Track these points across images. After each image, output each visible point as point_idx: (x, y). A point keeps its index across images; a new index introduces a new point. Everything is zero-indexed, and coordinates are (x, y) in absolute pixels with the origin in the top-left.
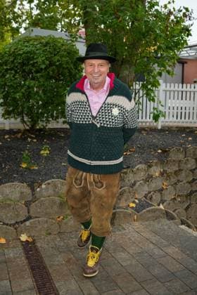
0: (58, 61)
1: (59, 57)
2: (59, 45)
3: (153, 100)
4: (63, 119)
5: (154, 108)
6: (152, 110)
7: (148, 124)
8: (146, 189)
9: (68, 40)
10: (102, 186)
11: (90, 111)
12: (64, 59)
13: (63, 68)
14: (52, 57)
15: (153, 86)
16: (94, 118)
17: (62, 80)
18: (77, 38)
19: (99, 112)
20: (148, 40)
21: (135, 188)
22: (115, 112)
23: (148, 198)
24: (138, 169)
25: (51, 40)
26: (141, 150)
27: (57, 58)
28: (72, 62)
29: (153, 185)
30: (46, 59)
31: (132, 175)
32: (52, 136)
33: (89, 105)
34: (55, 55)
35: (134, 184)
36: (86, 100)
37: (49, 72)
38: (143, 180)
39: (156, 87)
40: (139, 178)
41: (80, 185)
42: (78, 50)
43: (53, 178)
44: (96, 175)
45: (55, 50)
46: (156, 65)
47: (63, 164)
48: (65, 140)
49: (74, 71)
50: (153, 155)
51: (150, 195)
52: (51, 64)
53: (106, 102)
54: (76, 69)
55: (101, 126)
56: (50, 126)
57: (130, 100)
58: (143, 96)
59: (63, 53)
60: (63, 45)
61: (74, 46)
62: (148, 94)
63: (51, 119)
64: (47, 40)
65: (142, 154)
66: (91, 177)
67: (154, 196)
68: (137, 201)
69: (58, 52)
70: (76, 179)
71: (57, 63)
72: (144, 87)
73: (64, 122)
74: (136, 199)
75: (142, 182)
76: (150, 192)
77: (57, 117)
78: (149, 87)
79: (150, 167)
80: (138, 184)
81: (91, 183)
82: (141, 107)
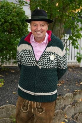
0: (11, 19)
1: (11, 17)
2: (11, 8)
3: (77, 48)
4: (14, 60)
5: (78, 53)
6: (76, 54)
7: (73, 63)
8: (73, 111)
9: (17, 4)
10: (43, 111)
11: (35, 57)
12: (14, 18)
13: (14, 24)
14: (6, 16)
15: (77, 37)
16: (37, 62)
17: (13, 33)
18: (24, 4)
19: (41, 58)
20: (74, 5)
21: (65, 110)
22: (52, 58)
23: (74, 118)
24: (67, 96)
25: (5, 5)
26: (69, 82)
27: (10, 17)
28: (20, 20)
29: (78, 108)
30: (2, 18)
31: (63, 101)
32: (6, 72)
33: (34, 53)
34: (8, 15)
35: (64, 108)
36: (31, 49)
37: (4, 27)
38: (70, 104)
39: (79, 38)
40: (68, 103)
41: (27, 110)
42: (24, 12)
43: (6, 103)
44: (38, 103)
45: (8, 11)
46: (80, 23)
47: (13, 93)
48: (15, 75)
49: (21, 27)
50: (77, 86)
51: (76, 116)
52: (6, 22)
53: (46, 51)
54: (23, 25)
55: (42, 68)
56: (4, 65)
57: (62, 49)
58: (69, 45)
59: (14, 13)
60: (14, 8)
61: (21, 8)
62: (73, 44)
63: (5, 60)
64: (2, 4)
65: (70, 85)
66: (34, 105)
67: (79, 117)
68: (66, 120)
69: (11, 13)
70: (24, 106)
71: (10, 21)
72: (71, 38)
73: (14, 62)
74: (66, 118)
75: (69, 106)
76: (75, 114)
77: (9, 59)
78: (74, 38)
79: (75, 94)
80: (67, 107)
81: (34, 109)
82: (68, 52)
